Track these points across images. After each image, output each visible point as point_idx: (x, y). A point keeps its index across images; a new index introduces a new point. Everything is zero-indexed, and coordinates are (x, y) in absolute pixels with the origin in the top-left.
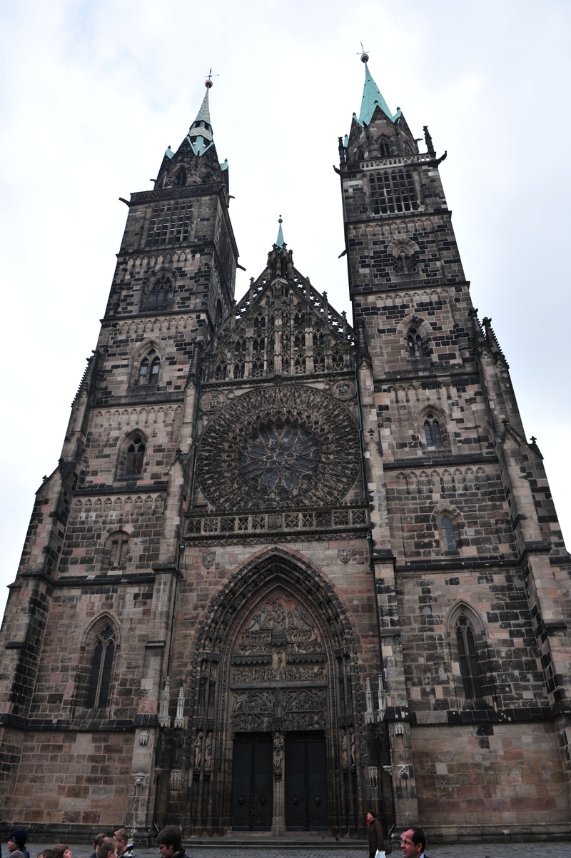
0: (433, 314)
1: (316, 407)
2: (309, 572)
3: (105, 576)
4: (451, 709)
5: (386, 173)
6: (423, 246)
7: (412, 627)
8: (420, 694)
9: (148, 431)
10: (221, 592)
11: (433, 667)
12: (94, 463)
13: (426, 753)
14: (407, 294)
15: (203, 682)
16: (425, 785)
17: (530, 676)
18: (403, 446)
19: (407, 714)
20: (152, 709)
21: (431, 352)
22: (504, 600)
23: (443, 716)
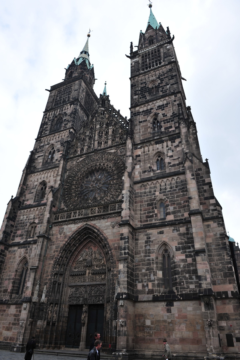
0: (164, 109)
1: (111, 161)
2: (98, 233)
3: (27, 241)
4: (155, 294)
5: (149, 52)
6: (162, 80)
7: (141, 255)
8: (141, 287)
9: (47, 181)
10: (64, 244)
11: (149, 274)
12: (28, 196)
13: (142, 314)
14: (153, 103)
15: (55, 283)
16: (140, 330)
17: (194, 277)
18: (145, 172)
19: (126, 296)
20: (29, 294)
21: (161, 127)
22: (184, 240)
23: (151, 297)
